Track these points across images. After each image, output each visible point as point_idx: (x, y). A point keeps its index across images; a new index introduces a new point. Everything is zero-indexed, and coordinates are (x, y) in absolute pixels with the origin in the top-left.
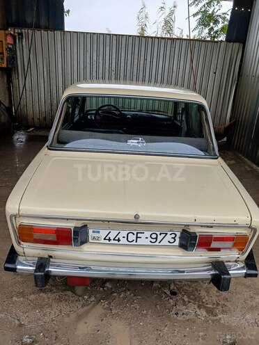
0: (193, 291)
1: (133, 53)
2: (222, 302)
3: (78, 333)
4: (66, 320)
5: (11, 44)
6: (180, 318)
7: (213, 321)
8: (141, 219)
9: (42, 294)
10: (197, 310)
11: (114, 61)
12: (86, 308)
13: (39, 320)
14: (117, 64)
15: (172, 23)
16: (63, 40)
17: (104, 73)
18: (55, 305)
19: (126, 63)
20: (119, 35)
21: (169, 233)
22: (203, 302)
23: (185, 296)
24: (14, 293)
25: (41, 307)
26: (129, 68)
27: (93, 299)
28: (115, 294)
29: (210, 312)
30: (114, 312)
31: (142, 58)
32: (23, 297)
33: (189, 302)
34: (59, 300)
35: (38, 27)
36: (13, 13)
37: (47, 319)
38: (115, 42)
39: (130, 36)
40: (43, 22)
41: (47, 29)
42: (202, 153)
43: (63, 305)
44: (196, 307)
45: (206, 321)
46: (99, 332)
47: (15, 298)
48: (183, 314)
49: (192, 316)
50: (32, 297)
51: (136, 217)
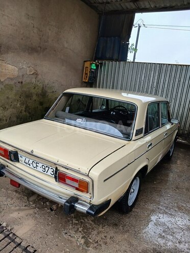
0: (90, 228)
2: (101, 243)
3: (11, 215)
4: (13, 208)
5: (94, 69)
6: (66, 236)
7: (83, 249)
8: (34, 153)
10: (80, 238)
11: (156, 81)
12: (26, 208)
14: (158, 83)
16: (124, 67)
17: (147, 89)
19: (164, 83)
20: (162, 64)
21: (50, 168)
22: (89, 236)
23: (82, 228)
26: (166, 86)
27: (34, 206)
28: (46, 209)
29: (87, 243)
31: (177, 80)
33: (80, 232)
35: (111, 59)
36: (100, 52)
38: (157, 69)
39: (170, 65)
40: (115, 57)
41: (116, 60)
42: (121, 135)
43: (18, 201)
44: (81, 236)
48: (70, 235)
51: (32, 151)
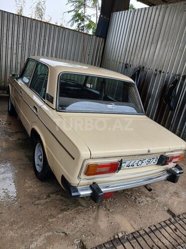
1: (36, 33)
3: (102, 227)
4: (90, 223)
6: (142, 204)
7: (155, 202)
8: (151, 152)
9: (65, 213)
11: (21, 36)
12: (95, 213)
13: (76, 228)
14: (23, 39)
15: (43, 11)
17: (12, 45)
18: (78, 216)
21: (155, 158)
23: (137, 193)
24: (46, 217)
25: (72, 220)
27: (94, 207)
28: (104, 201)
29: (152, 198)
30: (111, 211)
31: (43, 38)
32: (54, 217)
33: (141, 195)
34: (78, 213)
37: (80, 226)
38: (22, 22)
39: (34, 20)
43: (82, 215)
44: (145, 197)
45: (152, 203)
46: (112, 224)
47: (50, 220)
48: (142, 202)
49: (145, 202)
50: (60, 216)
51: (149, 151)
